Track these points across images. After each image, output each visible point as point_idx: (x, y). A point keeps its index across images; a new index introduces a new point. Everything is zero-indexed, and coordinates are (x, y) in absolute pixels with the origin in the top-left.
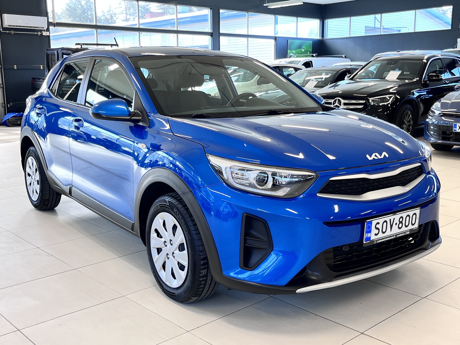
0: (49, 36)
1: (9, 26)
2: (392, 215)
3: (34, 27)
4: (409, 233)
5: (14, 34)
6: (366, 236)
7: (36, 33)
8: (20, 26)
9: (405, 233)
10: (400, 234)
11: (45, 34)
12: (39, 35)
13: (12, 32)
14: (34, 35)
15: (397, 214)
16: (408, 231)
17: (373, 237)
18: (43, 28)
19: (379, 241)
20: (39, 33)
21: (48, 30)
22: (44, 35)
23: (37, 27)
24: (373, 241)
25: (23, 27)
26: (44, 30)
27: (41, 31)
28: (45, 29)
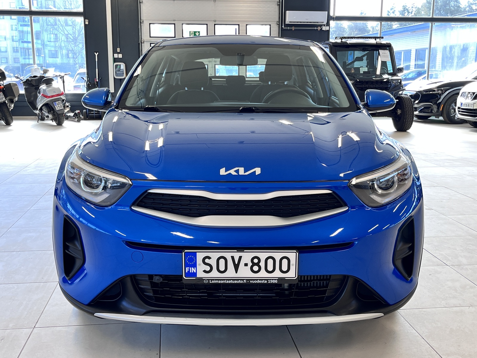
0: (328, 31)
1: (290, 22)
2: (236, 251)
3: (314, 22)
4: (276, 282)
5: (294, 30)
6: (187, 270)
7: (315, 28)
8: (300, 22)
9: (267, 280)
10: (257, 280)
11: (324, 28)
12: (319, 30)
13: (293, 28)
14: (314, 30)
15: (245, 251)
16: (275, 280)
17: (200, 274)
18: (323, 22)
19: (213, 282)
20: (319, 28)
21: (328, 24)
22: (324, 30)
23: (317, 22)
24: (201, 279)
25: (304, 22)
26: (324, 25)
27: (321, 26)
28: (325, 23)
